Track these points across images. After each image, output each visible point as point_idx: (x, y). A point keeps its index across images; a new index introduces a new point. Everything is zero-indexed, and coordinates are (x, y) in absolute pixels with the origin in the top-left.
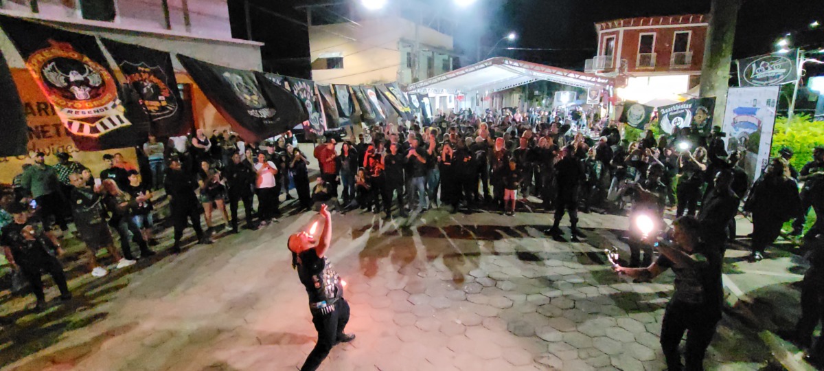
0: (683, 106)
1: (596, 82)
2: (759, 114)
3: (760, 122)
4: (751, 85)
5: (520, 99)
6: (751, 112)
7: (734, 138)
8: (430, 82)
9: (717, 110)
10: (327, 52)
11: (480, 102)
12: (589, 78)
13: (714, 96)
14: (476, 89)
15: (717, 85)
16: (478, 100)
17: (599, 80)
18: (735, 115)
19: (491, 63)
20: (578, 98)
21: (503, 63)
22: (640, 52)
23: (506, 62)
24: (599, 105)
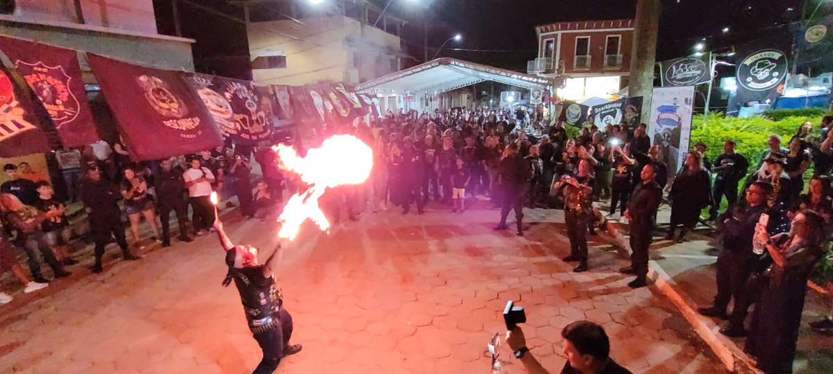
0: (614, 105)
1: (537, 82)
2: (679, 111)
3: (680, 119)
4: (673, 86)
5: (468, 98)
6: (672, 110)
7: (659, 134)
8: (378, 82)
9: (644, 109)
10: (268, 50)
11: (429, 102)
12: (531, 79)
13: (640, 96)
14: (425, 90)
15: (643, 85)
16: (427, 101)
17: (540, 81)
18: (659, 113)
19: (437, 64)
20: (522, 98)
21: (450, 64)
22: (577, 54)
23: (453, 63)
24: (541, 104)
